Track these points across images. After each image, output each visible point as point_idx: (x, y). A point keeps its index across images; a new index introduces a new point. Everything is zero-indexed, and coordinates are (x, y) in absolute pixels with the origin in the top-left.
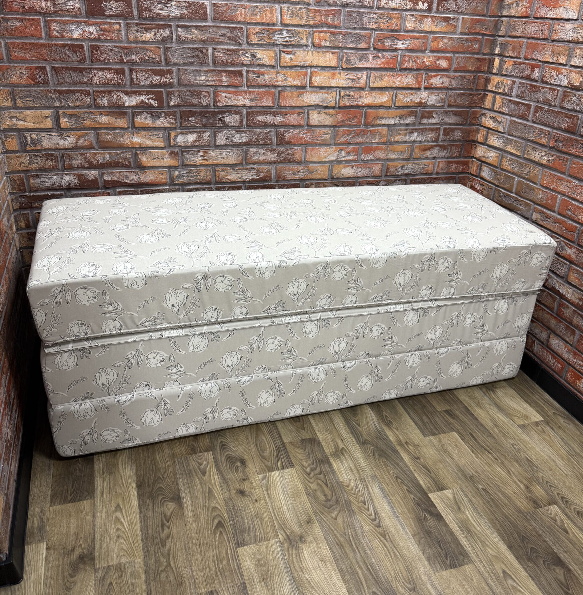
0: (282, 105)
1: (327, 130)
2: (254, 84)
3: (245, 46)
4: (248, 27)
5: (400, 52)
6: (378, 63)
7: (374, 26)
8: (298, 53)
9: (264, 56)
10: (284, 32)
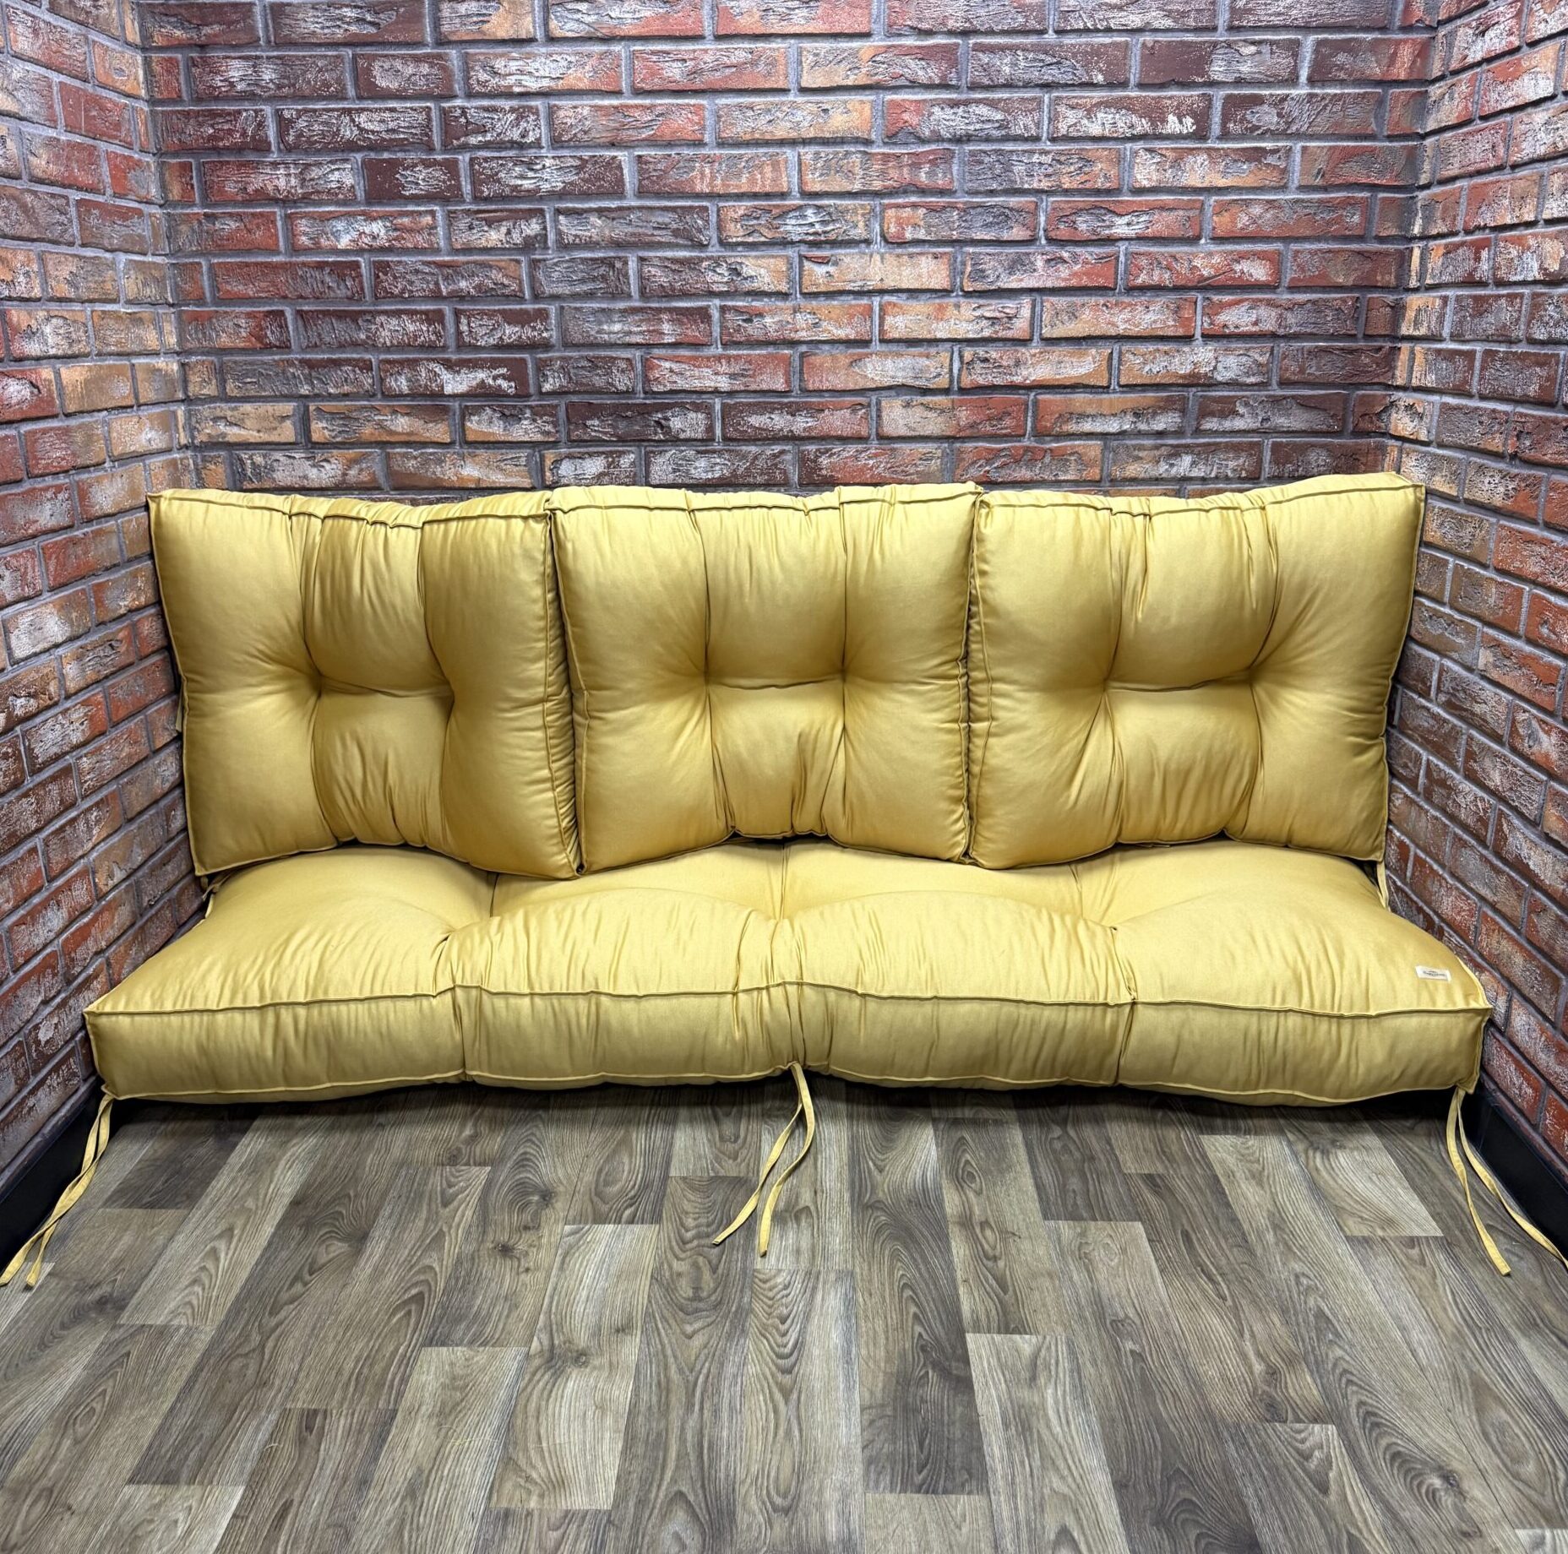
0: (811, 387)
1: (930, 447)
2: (738, 337)
3: (714, 250)
4: (721, 204)
5: (1122, 247)
6: (1062, 276)
7: (1045, 185)
8: (847, 260)
9: (763, 271)
10: (809, 212)
